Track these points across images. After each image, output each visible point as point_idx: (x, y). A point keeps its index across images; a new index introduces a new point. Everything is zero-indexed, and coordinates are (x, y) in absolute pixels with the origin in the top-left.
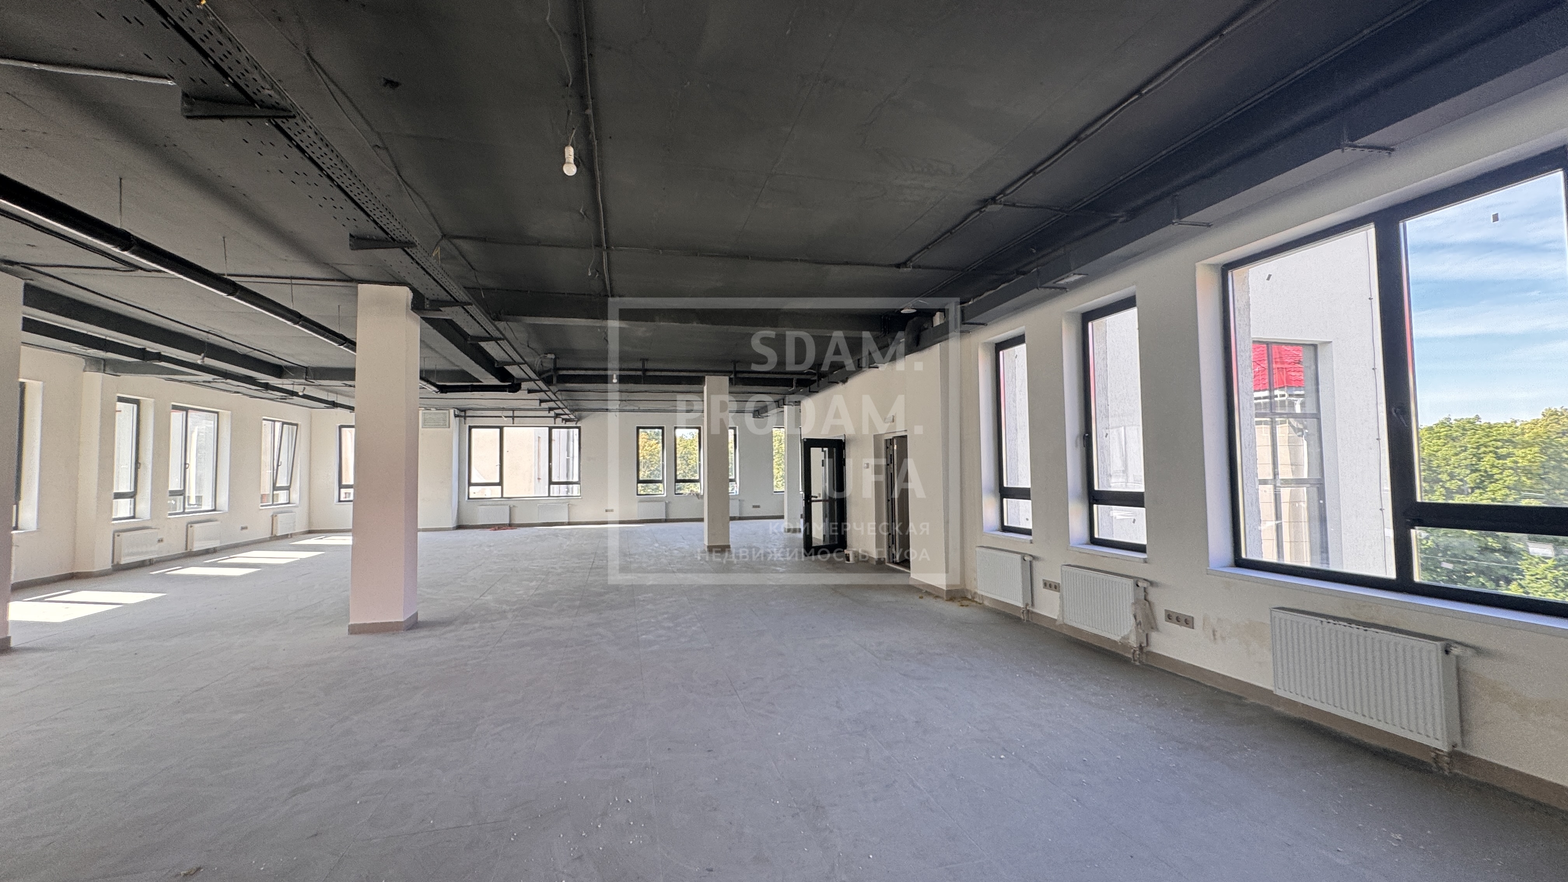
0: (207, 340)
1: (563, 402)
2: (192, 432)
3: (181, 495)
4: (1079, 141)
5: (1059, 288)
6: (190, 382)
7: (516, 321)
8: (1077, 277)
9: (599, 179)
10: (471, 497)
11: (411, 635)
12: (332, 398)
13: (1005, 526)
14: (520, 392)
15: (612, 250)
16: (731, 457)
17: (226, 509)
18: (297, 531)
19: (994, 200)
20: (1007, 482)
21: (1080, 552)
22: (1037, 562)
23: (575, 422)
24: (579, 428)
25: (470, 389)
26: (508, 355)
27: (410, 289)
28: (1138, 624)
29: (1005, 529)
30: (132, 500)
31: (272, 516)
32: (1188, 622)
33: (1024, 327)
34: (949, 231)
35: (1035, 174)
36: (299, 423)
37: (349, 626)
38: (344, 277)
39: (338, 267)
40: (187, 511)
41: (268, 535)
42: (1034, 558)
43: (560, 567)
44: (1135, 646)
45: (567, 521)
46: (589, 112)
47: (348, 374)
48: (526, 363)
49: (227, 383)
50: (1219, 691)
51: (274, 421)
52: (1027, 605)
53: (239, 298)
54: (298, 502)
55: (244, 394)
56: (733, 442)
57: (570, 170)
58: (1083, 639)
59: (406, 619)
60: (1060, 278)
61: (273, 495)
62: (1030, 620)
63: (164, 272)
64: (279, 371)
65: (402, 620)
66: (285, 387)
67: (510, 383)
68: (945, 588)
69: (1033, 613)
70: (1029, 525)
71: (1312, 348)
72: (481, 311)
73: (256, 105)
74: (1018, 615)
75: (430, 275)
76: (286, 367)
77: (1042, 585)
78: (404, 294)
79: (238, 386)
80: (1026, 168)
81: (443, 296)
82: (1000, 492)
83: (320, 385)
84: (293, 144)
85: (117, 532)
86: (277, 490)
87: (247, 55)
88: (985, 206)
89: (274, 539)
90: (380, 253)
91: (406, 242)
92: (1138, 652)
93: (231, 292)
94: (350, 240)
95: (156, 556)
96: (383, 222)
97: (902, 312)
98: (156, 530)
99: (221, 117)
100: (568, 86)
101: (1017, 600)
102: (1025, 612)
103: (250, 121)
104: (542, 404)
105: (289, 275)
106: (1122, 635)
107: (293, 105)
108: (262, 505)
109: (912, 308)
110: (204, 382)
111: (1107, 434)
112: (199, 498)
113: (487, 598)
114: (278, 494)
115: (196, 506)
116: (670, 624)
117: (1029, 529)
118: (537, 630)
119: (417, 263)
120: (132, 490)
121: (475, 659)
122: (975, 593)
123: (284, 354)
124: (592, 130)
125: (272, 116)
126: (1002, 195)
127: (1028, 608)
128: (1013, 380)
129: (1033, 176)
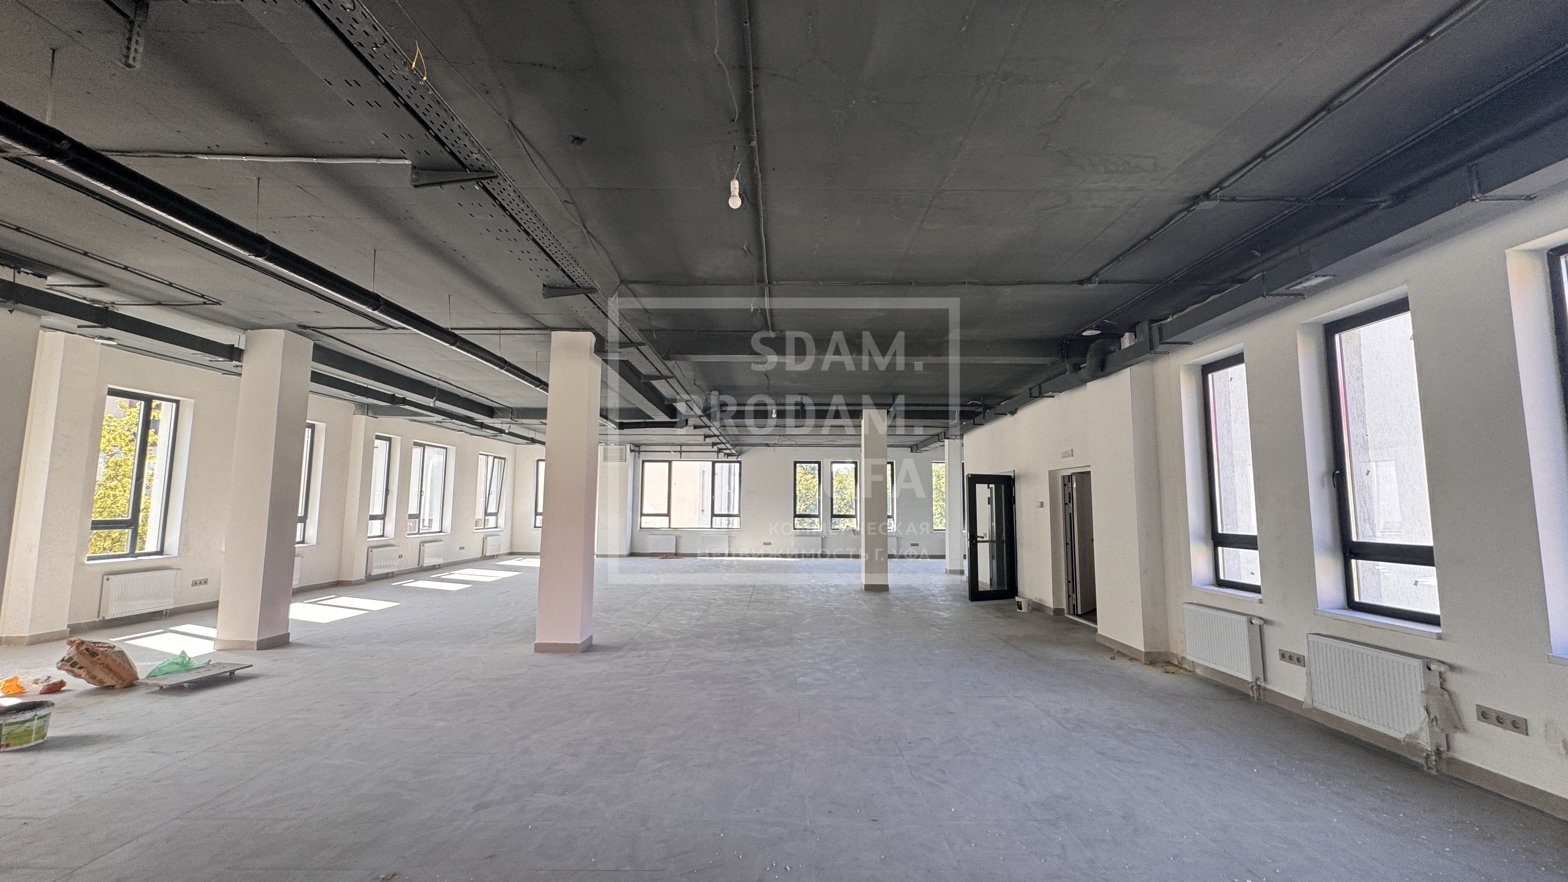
0: (438, 386)
2: (428, 465)
3: (417, 518)
4: (1329, 111)
5: (1293, 294)
6: (427, 423)
8: (1320, 280)
9: (762, 215)
11: (586, 657)
12: (531, 435)
13: (1222, 580)
15: (774, 283)
17: (449, 531)
18: (501, 552)
19: (1207, 195)
20: (1222, 526)
21: (1334, 619)
22: (1270, 627)
23: (736, 457)
24: (740, 462)
25: (643, 426)
27: (594, 334)
28: (1433, 720)
29: (1221, 583)
30: (382, 521)
31: (483, 538)
32: (1518, 725)
33: (1241, 344)
34: (1147, 237)
35: (1265, 158)
36: (507, 457)
37: (535, 645)
38: (542, 326)
39: (534, 316)
40: (421, 531)
41: (478, 555)
42: (1266, 621)
43: (722, 599)
44: (1430, 749)
46: (754, 143)
47: (541, 413)
49: (453, 423)
51: (488, 456)
52: (1257, 679)
53: (458, 347)
54: (503, 527)
55: (466, 432)
57: (735, 202)
58: (1343, 730)
59: (582, 641)
60: (1298, 281)
61: (485, 519)
62: (1262, 698)
63: (407, 329)
64: (490, 411)
65: (578, 642)
66: (496, 426)
68: (1143, 650)
69: (1265, 689)
70: (1256, 581)
72: (652, 351)
73: (467, 170)
74: (1245, 691)
76: (496, 408)
77: (1278, 655)
78: (588, 339)
79: (462, 425)
80: (1252, 153)
82: (1212, 539)
83: (522, 424)
84: (497, 203)
85: (371, 548)
86: (487, 516)
87: (459, 124)
88: (1197, 203)
89: (485, 559)
90: (568, 300)
91: (589, 288)
92: (1433, 758)
93: (451, 342)
94: (543, 290)
95: (397, 570)
96: (569, 270)
97: (1083, 334)
98: (397, 548)
99: (441, 184)
100: (734, 121)
101: (1244, 672)
102: (1255, 687)
103: (463, 184)
105: (498, 326)
106: (1408, 733)
107: (496, 167)
108: (476, 529)
109: (1095, 330)
110: (437, 422)
111: (1368, 472)
112: (430, 521)
113: (654, 626)
114: (488, 520)
115: (427, 528)
116: (828, 667)
117: (1257, 586)
118: (698, 663)
119: (599, 308)
120: (383, 513)
121: (640, 687)
122: (1183, 658)
123: (495, 396)
124: (757, 163)
125: (479, 179)
126: (1218, 189)
127: (1258, 683)
128: (1227, 407)
129: (1261, 162)
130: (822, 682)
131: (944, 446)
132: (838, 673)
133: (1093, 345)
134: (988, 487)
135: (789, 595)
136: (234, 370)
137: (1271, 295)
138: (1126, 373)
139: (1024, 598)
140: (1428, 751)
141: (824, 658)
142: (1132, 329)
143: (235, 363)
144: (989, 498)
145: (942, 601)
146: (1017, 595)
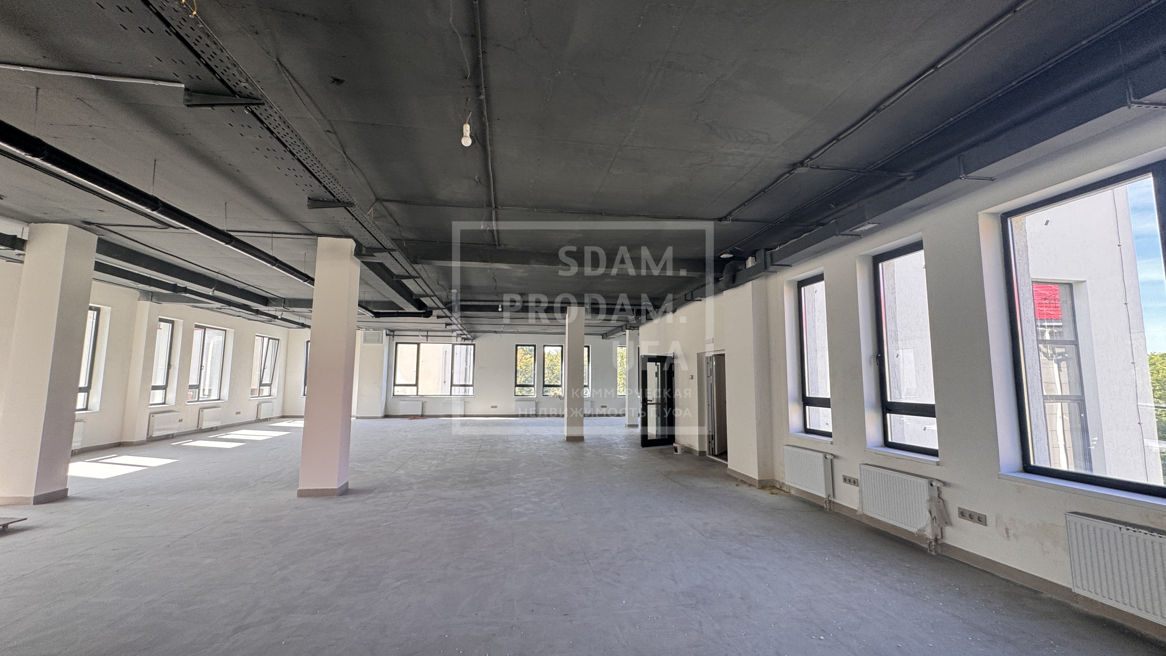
0: (217, 278)
1: (463, 325)
2: (209, 344)
3: (197, 388)
4: (878, 111)
5: (854, 235)
6: (208, 309)
7: (429, 264)
8: (871, 226)
9: (490, 153)
10: (395, 394)
11: (342, 499)
12: (302, 320)
13: (808, 429)
14: (431, 317)
15: (499, 209)
16: (586, 368)
17: (227, 399)
18: (274, 416)
19: (802, 163)
20: (809, 392)
21: (876, 454)
22: (838, 460)
23: (471, 341)
24: (474, 345)
25: (396, 315)
26: (423, 289)
27: (354, 240)
28: (934, 519)
29: (808, 431)
30: (164, 391)
31: (258, 405)
32: (981, 520)
33: (822, 268)
34: (763, 190)
35: (838, 140)
36: (280, 338)
37: (298, 491)
38: (308, 232)
39: (302, 224)
40: (200, 399)
41: (254, 418)
42: (835, 456)
43: (456, 450)
44: (931, 538)
45: (463, 414)
46: (483, 97)
47: (308, 303)
48: (435, 295)
49: (231, 309)
50: (1015, 584)
51: (263, 337)
52: (829, 496)
53: (234, 246)
54: (276, 395)
55: (243, 318)
56: (587, 357)
57: (467, 142)
58: (881, 529)
59: (339, 487)
60: (857, 226)
61: (259, 390)
62: (832, 509)
63: (187, 229)
64: (265, 301)
65: (336, 487)
66: (270, 312)
67: (425, 311)
68: (757, 478)
69: (834, 503)
70: (829, 429)
71: (1067, 287)
72: (403, 256)
73: (237, 96)
74: (822, 505)
75: (366, 228)
76: (270, 298)
77: (842, 479)
78: (350, 244)
79: (240, 312)
80: (830, 137)
81: (376, 244)
82: (803, 401)
83: (294, 311)
84: (265, 127)
85: (152, 414)
86: (262, 386)
87: (228, 55)
88: (796, 169)
89: (258, 422)
90: (330, 212)
91: (348, 203)
92: (933, 543)
93: (228, 242)
94: (308, 202)
95: (177, 432)
96: (331, 186)
97: (722, 256)
98: (178, 413)
99: (211, 105)
100: (466, 78)
101: (820, 492)
102: (827, 502)
103: (233, 108)
104: (447, 326)
105: (271, 231)
106: (919, 528)
107: (263, 96)
108: (251, 397)
109: (729, 254)
110: (217, 308)
111: (898, 355)
112: (210, 390)
113: (400, 472)
114: (263, 389)
115: (206, 396)
116: (537, 500)
117: (829, 432)
118: (435, 500)
119: (356, 219)
120: (165, 384)
121: (386, 521)
122: (783, 483)
123: (268, 288)
124: (485, 113)
125: (247, 104)
126: (809, 160)
127: (830, 499)
128: (813, 310)
129: (836, 143)
130: (531, 511)
131: (625, 334)
132: (543, 503)
133: (728, 265)
134: (656, 365)
135: (509, 446)
136: (17, 258)
137: (841, 235)
138: (749, 285)
139: (679, 444)
140: (930, 539)
141: (534, 492)
142: (753, 254)
143: (17, 251)
144: (656, 372)
145: (622, 447)
146: (674, 442)
